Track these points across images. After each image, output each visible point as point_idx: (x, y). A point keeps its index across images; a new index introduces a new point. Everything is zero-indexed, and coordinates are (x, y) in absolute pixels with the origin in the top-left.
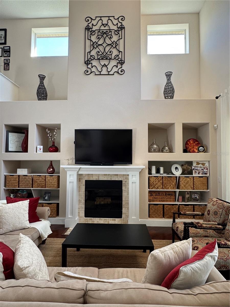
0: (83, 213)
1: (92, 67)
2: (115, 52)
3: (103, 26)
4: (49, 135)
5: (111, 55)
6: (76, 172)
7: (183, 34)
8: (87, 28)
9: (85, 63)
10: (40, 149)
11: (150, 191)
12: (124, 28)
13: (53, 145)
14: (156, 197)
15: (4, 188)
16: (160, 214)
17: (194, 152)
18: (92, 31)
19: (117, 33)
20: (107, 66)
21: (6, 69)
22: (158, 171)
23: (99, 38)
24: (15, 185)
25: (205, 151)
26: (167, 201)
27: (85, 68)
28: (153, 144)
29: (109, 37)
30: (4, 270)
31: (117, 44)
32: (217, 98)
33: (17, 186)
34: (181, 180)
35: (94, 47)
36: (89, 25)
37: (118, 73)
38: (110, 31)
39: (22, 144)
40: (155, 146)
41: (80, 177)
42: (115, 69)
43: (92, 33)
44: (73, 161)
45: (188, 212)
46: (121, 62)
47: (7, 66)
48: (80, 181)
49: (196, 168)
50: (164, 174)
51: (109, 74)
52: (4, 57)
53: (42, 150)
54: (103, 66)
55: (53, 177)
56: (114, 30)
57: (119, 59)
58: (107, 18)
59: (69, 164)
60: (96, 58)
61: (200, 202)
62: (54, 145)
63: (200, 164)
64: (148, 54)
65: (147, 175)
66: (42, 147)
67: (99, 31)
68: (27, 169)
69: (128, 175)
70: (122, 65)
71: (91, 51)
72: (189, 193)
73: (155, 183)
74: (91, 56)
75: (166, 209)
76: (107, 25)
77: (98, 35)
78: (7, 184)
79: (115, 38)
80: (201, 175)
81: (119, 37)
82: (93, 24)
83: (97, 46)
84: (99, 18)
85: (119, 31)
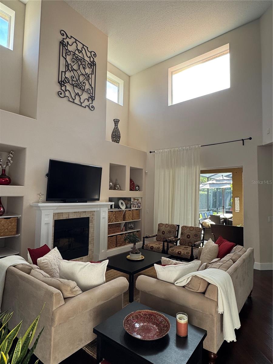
1: (66, 91)
2: (88, 86)
3: (77, 51)
5: (85, 86)
6: (53, 211)
8: (63, 44)
9: (58, 82)
11: (109, 225)
12: (95, 65)
13: (2, 174)
16: (114, 244)
17: (132, 190)
18: (68, 50)
20: (80, 96)
23: (74, 62)
25: (139, 190)
26: (117, 232)
29: (83, 67)
31: (89, 78)
32: (151, 152)
35: (69, 69)
36: (64, 40)
37: (89, 107)
42: (87, 103)
49: (134, 203)
51: (80, 105)
54: (77, 94)
55: (10, 219)
56: (87, 61)
57: (91, 95)
60: (71, 82)
61: (134, 230)
62: (5, 175)
63: (136, 199)
67: (74, 54)
69: (94, 211)
70: (92, 101)
71: (65, 72)
74: (65, 78)
75: (118, 239)
76: (81, 52)
77: (73, 58)
79: (88, 71)
80: (136, 209)
81: (92, 72)
82: (68, 42)
83: (72, 70)
84: (74, 40)
85: (91, 65)
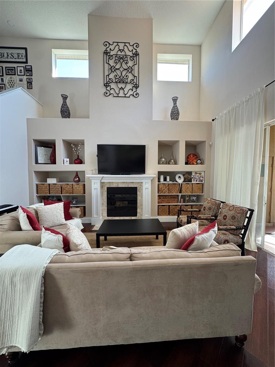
0: (105, 214)
1: (111, 90)
2: (131, 77)
3: (119, 51)
4: (74, 149)
5: (127, 79)
6: (100, 180)
7: (187, 64)
8: (106, 53)
9: (104, 85)
10: (67, 162)
11: (159, 195)
12: (138, 54)
13: (77, 158)
14: (164, 199)
15: (37, 195)
16: (166, 213)
17: (193, 164)
18: (110, 55)
19: (132, 59)
20: (124, 89)
21: (29, 88)
22: (165, 179)
23: (116, 62)
24: (46, 192)
25: (202, 163)
26: (172, 203)
27: (104, 90)
28: (161, 158)
29: (125, 62)
30: (63, 246)
31: (132, 70)
32: (213, 120)
33: (48, 193)
34: (183, 186)
35: (112, 71)
36: (107, 49)
37: (133, 96)
38: (126, 57)
39: (50, 157)
40: (163, 159)
41: (102, 184)
42: (131, 92)
43: (110, 57)
44: (96, 171)
45: (189, 209)
46: (135, 86)
47: (30, 85)
48: (102, 188)
49: (195, 177)
50: (170, 182)
51: (125, 97)
52: (26, 75)
53: (68, 162)
54: (120, 89)
55: (79, 185)
56: (129, 55)
57: (134, 84)
58: (124, 44)
59: (93, 174)
60: (114, 81)
61: (196, 203)
62: (79, 158)
63: (197, 173)
64: (158, 80)
65: (157, 183)
66: (68, 160)
67: (116, 56)
68: (56, 179)
69: (142, 183)
70: (137, 88)
71: (109, 74)
72: (188, 196)
73: (163, 189)
74: (110, 79)
75: (171, 209)
76: (123, 50)
77: (115, 60)
78: (39, 192)
79: (130, 64)
80: (198, 182)
81: (134, 62)
82: (110, 49)
83: (115, 70)
84: (116, 44)
85: (134, 57)
